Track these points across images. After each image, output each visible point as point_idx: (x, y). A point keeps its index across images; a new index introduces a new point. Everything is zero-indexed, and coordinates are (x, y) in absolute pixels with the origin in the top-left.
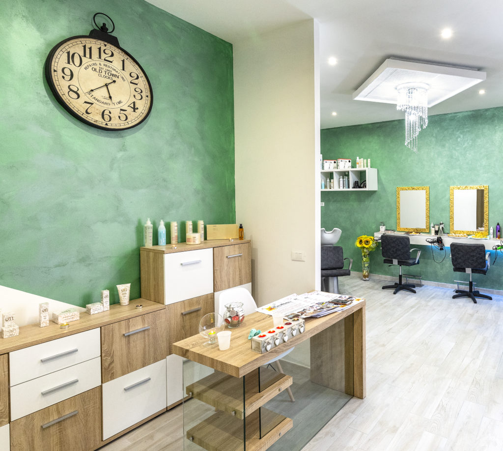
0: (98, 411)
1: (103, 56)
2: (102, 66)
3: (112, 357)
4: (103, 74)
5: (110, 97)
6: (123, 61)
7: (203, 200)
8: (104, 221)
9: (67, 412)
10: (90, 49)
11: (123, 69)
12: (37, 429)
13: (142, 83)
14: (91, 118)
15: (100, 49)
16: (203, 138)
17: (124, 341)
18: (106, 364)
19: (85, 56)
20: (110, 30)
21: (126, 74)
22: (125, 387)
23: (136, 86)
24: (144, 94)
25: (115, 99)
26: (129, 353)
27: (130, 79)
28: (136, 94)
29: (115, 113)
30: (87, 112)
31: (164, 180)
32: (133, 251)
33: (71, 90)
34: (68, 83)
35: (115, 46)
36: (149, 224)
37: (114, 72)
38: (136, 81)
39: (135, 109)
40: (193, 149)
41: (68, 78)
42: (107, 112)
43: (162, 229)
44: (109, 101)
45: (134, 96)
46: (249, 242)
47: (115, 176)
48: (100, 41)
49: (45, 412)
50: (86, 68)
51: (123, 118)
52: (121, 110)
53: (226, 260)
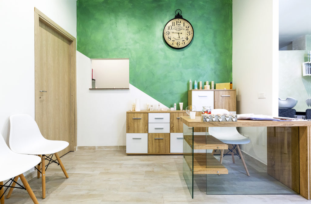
0: (169, 141)
1: (178, 23)
2: (178, 27)
3: (173, 125)
4: (178, 29)
5: (179, 37)
6: (184, 23)
7: (215, 73)
8: (177, 81)
9: (161, 138)
10: (174, 23)
11: (184, 26)
12: (154, 139)
13: (190, 29)
14: (173, 46)
15: (177, 22)
16: (215, 45)
17: (177, 120)
18: (172, 126)
19: (173, 26)
20: (180, 14)
21: (185, 27)
22: (177, 137)
23: (188, 31)
24: (191, 33)
25: (181, 37)
26: (179, 125)
27: (186, 29)
28: (188, 33)
29: (181, 42)
30: (173, 44)
31: (198, 65)
32: (186, 92)
33: (169, 38)
34: (168, 36)
35: (181, 19)
36: (191, 82)
37: (181, 28)
38: (188, 29)
39: (187, 39)
40: (211, 51)
41: (168, 34)
42: (178, 43)
43: (196, 84)
44: (179, 39)
45: (187, 35)
46: (235, 90)
47: (181, 65)
48: (177, 19)
49: (156, 134)
50: (173, 30)
51: (183, 43)
52: (183, 41)
53: (221, 98)
